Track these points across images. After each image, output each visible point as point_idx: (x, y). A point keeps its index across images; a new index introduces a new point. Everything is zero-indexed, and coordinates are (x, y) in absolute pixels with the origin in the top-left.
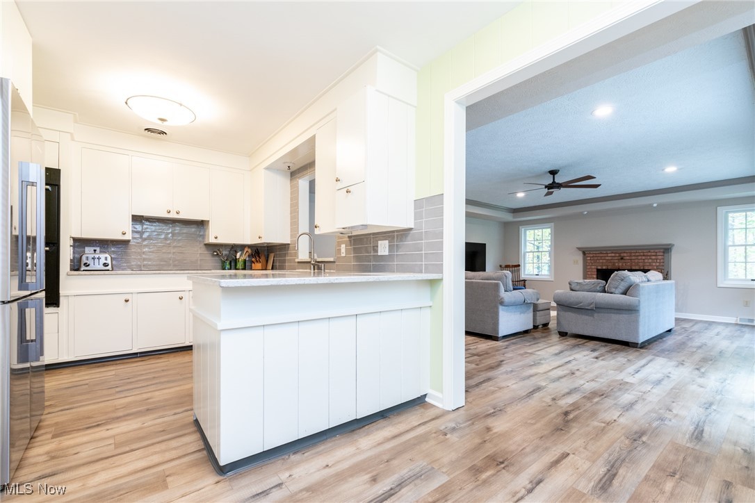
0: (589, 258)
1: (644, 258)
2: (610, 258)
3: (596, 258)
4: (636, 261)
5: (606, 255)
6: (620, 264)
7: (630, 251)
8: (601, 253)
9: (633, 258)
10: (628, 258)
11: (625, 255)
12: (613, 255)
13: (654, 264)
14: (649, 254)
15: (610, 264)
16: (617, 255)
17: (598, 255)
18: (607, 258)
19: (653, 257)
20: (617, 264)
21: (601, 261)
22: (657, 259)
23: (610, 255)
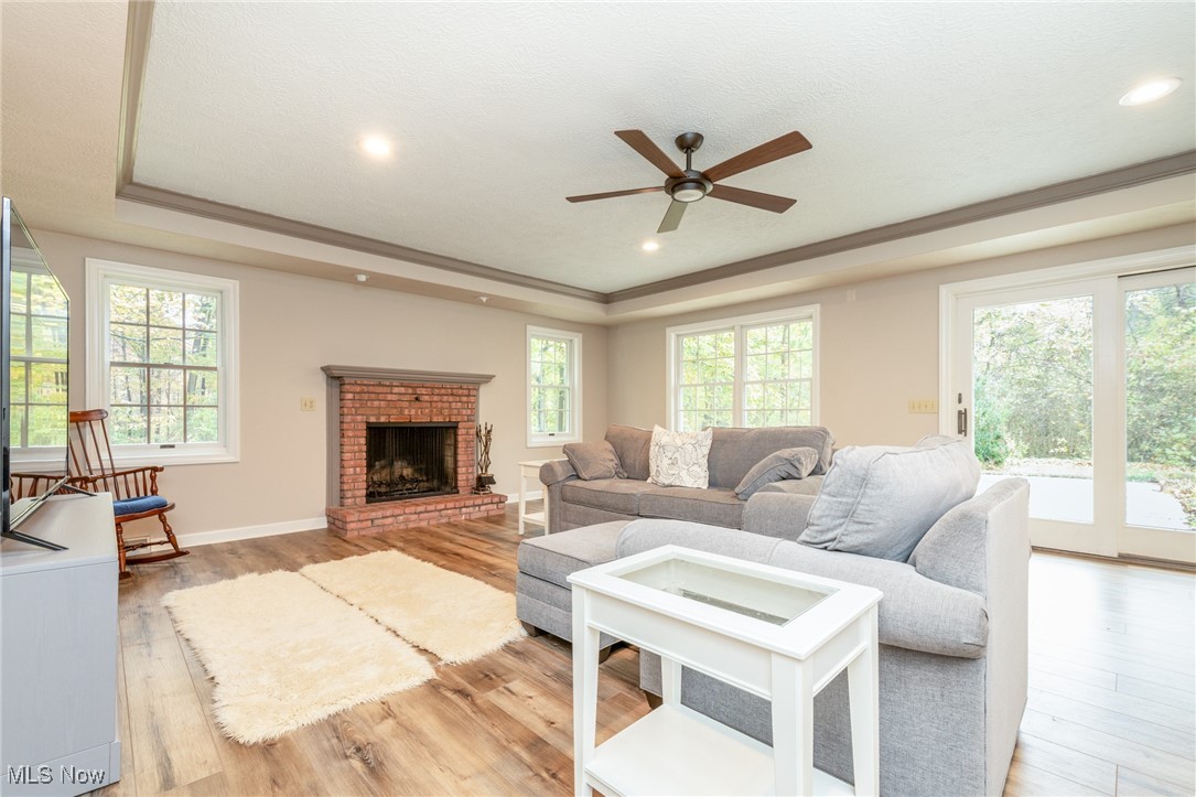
0: (350, 396)
1: (451, 399)
2: (394, 397)
3: (366, 396)
4: (440, 405)
5: (388, 390)
6: (413, 412)
7: (431, 384)
8: (380, 385)
9: (436, 398)
10: (427, 398)
11: (424, 391)
12: (402, 390)
13: (464, 411)
14: (460, 392)
15: (394, 411)
16: (410, 391)
17: (371, 389)
18: (389, 397)
19: (464, 399)
20: (406, 412)
21: (376, 403)
22: (468, 403)
23: (396, 390)
